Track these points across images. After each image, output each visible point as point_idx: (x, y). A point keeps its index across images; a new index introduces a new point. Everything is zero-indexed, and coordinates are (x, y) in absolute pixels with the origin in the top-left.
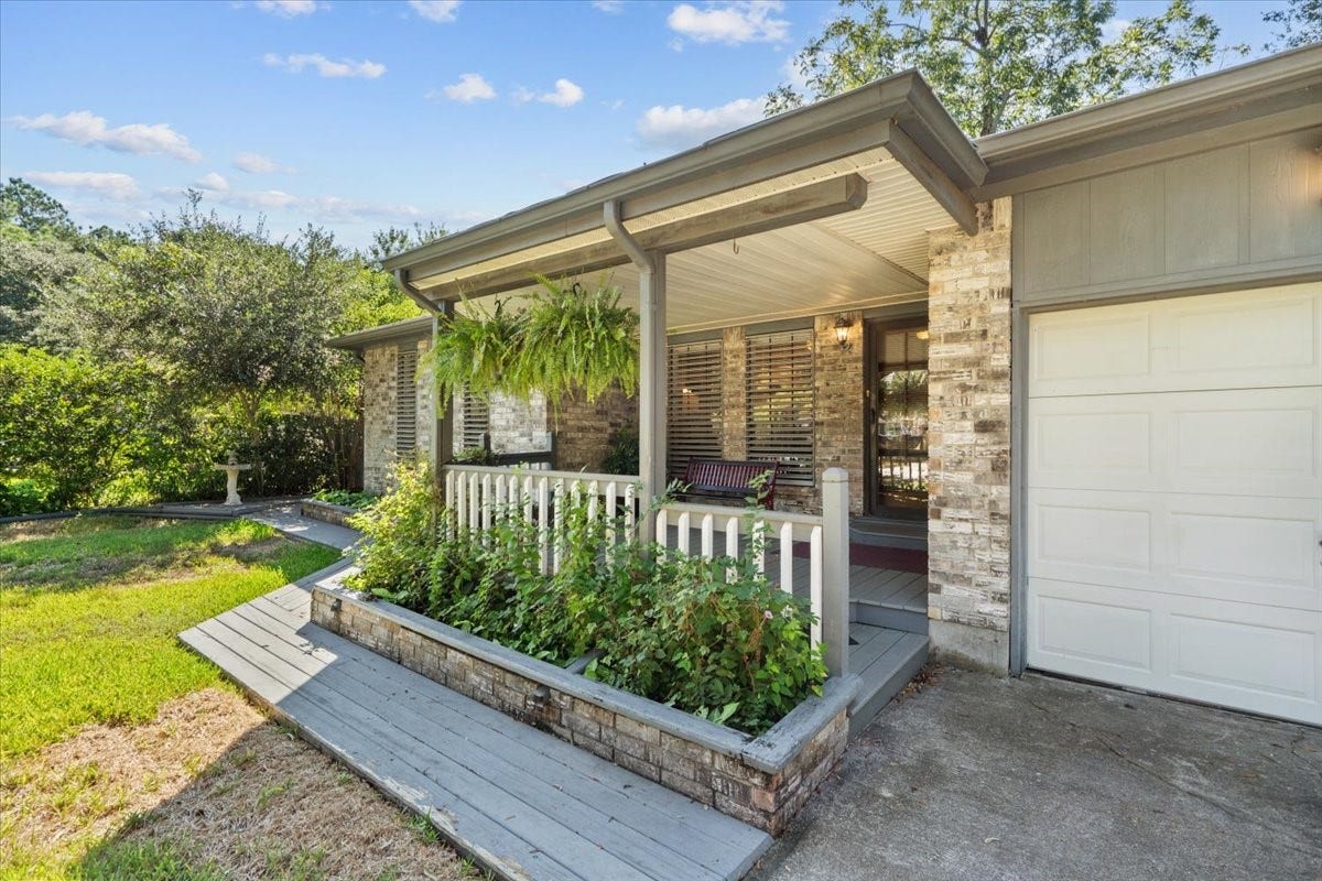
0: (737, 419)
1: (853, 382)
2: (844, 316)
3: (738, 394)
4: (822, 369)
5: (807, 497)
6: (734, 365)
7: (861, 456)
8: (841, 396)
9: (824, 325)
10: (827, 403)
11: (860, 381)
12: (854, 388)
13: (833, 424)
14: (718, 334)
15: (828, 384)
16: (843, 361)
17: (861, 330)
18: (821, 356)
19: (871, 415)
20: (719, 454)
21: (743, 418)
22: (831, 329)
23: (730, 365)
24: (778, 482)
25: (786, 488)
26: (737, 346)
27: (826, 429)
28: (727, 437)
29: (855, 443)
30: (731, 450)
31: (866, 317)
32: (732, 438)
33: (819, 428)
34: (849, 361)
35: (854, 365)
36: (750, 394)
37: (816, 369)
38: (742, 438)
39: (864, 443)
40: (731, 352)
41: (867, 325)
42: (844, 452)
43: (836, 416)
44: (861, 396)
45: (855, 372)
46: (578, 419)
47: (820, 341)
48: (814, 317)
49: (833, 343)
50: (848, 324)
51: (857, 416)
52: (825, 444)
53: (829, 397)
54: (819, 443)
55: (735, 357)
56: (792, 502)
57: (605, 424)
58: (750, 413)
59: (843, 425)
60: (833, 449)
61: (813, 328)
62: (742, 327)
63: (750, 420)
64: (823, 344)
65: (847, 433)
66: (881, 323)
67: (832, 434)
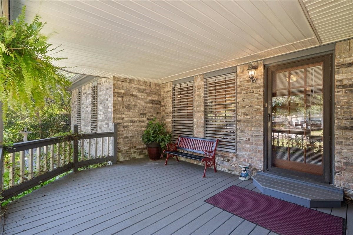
0: (200, 118)
1: (258, 99)
2: (253, 64)
3: (200, 106)
4: (240, 93)
5: (232, 158)
6: (199, 93)
7: (262, 139)
8: (251, 106)
9: (242, 70)
10: (243, 110)
11: (261, 98)
12: (258, 102)
13: (246, 121)
14: (192, 79)
15: (244, 101)
16: (252, 88)
17: (262, 71)
18: (240, 86)
19: (267, 117)
20: (191, 133)
21: (203, 117)
22: (245, 72)
23: (197, 93)
24: (218, 149)
25: (222, 152)
26: (200, 83)
27: (242, 124)
28: (196, 126)
29: (259, 132)
30: (197, 132)
31: (265, 63)
32: (198, 126)
33: (239, 123)
34: (256, 88)
35: (258, 90)
36: (206, 106)
37: (237, 93)
38: (202, 127)
39: (264, 132)
40: (198, 87)
41: (266, 68)
42: (252, 136)
43: (248, 117)
44: (262, 106)
45: (259, 94)
46: (130, 117)
47: (240, 78)
48: (237, 66)
49: (246, 79)
50: (255, 68)
51: (260, 118)
52: (242, 132)
53: (244, 107)
54: (239, 131)
55: (199, 89)
56: (225, 159)
57: (145, 119)
58: (206, 115)
59: (252, 122)
60: (246, 135)
61: (236, 72)
62: (202, 74)
63: (206, 118)
64: (241, 80)
65: (254, 127)
66: (273, 66)
67: (246, 127)
